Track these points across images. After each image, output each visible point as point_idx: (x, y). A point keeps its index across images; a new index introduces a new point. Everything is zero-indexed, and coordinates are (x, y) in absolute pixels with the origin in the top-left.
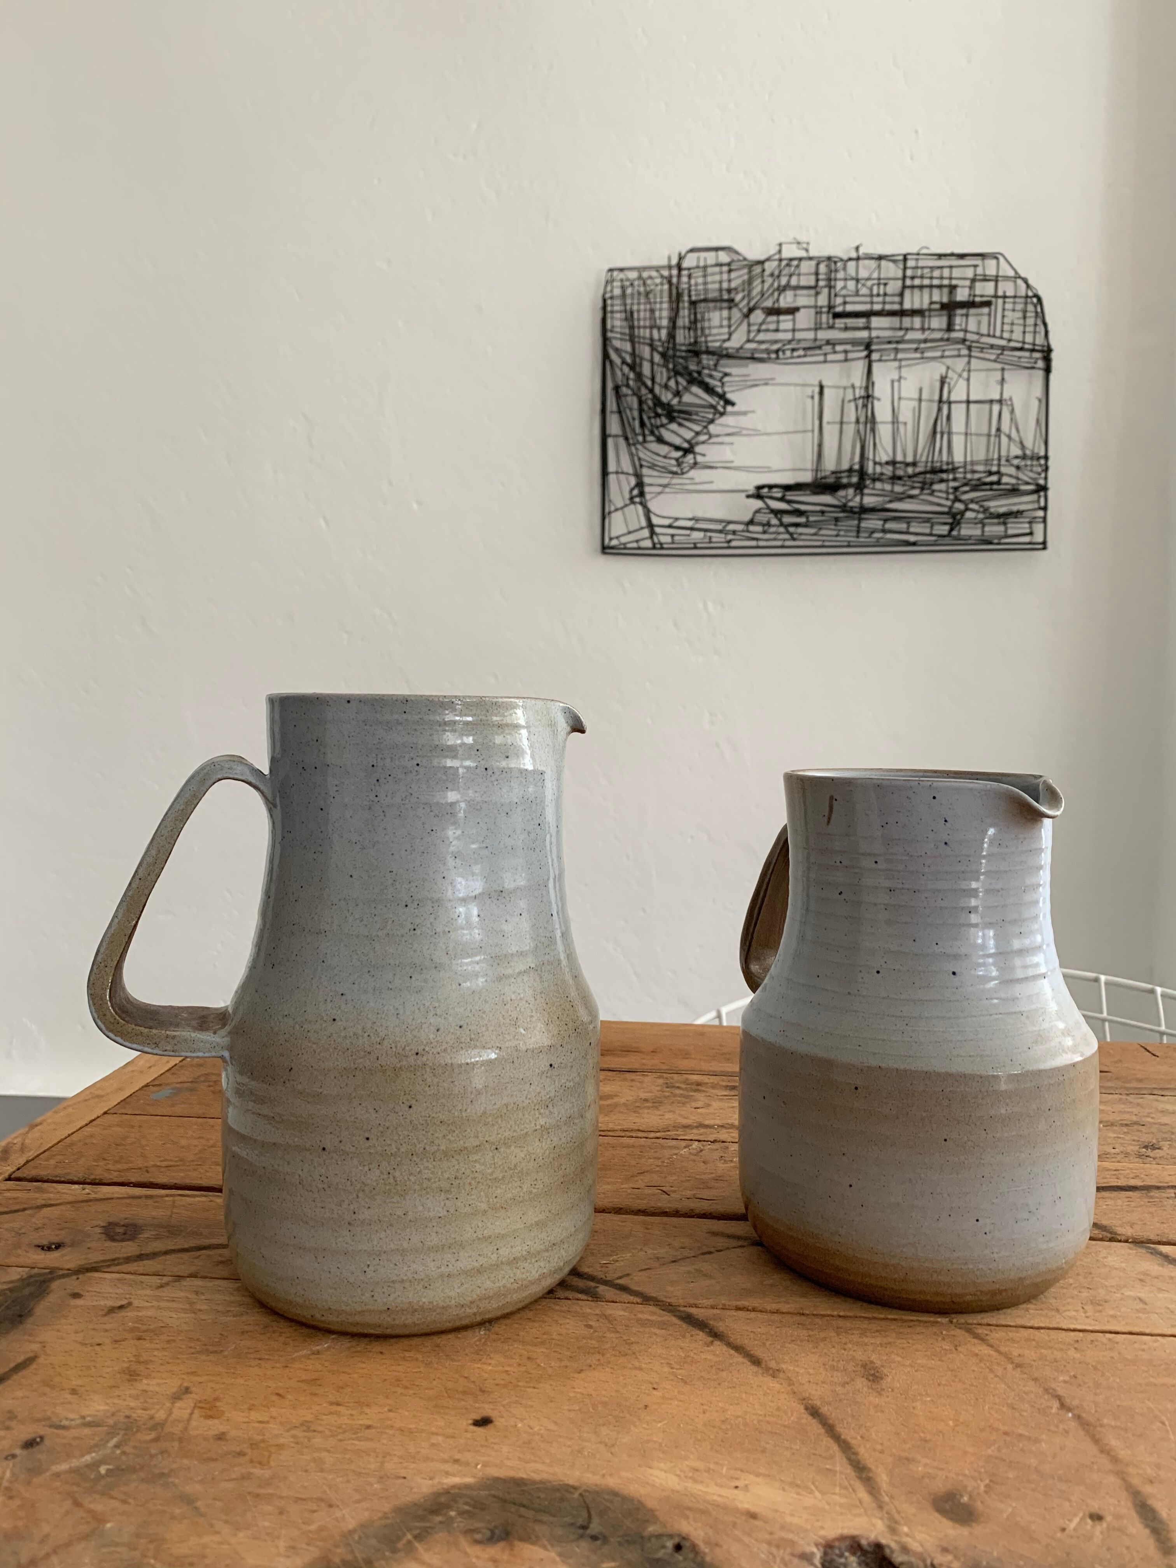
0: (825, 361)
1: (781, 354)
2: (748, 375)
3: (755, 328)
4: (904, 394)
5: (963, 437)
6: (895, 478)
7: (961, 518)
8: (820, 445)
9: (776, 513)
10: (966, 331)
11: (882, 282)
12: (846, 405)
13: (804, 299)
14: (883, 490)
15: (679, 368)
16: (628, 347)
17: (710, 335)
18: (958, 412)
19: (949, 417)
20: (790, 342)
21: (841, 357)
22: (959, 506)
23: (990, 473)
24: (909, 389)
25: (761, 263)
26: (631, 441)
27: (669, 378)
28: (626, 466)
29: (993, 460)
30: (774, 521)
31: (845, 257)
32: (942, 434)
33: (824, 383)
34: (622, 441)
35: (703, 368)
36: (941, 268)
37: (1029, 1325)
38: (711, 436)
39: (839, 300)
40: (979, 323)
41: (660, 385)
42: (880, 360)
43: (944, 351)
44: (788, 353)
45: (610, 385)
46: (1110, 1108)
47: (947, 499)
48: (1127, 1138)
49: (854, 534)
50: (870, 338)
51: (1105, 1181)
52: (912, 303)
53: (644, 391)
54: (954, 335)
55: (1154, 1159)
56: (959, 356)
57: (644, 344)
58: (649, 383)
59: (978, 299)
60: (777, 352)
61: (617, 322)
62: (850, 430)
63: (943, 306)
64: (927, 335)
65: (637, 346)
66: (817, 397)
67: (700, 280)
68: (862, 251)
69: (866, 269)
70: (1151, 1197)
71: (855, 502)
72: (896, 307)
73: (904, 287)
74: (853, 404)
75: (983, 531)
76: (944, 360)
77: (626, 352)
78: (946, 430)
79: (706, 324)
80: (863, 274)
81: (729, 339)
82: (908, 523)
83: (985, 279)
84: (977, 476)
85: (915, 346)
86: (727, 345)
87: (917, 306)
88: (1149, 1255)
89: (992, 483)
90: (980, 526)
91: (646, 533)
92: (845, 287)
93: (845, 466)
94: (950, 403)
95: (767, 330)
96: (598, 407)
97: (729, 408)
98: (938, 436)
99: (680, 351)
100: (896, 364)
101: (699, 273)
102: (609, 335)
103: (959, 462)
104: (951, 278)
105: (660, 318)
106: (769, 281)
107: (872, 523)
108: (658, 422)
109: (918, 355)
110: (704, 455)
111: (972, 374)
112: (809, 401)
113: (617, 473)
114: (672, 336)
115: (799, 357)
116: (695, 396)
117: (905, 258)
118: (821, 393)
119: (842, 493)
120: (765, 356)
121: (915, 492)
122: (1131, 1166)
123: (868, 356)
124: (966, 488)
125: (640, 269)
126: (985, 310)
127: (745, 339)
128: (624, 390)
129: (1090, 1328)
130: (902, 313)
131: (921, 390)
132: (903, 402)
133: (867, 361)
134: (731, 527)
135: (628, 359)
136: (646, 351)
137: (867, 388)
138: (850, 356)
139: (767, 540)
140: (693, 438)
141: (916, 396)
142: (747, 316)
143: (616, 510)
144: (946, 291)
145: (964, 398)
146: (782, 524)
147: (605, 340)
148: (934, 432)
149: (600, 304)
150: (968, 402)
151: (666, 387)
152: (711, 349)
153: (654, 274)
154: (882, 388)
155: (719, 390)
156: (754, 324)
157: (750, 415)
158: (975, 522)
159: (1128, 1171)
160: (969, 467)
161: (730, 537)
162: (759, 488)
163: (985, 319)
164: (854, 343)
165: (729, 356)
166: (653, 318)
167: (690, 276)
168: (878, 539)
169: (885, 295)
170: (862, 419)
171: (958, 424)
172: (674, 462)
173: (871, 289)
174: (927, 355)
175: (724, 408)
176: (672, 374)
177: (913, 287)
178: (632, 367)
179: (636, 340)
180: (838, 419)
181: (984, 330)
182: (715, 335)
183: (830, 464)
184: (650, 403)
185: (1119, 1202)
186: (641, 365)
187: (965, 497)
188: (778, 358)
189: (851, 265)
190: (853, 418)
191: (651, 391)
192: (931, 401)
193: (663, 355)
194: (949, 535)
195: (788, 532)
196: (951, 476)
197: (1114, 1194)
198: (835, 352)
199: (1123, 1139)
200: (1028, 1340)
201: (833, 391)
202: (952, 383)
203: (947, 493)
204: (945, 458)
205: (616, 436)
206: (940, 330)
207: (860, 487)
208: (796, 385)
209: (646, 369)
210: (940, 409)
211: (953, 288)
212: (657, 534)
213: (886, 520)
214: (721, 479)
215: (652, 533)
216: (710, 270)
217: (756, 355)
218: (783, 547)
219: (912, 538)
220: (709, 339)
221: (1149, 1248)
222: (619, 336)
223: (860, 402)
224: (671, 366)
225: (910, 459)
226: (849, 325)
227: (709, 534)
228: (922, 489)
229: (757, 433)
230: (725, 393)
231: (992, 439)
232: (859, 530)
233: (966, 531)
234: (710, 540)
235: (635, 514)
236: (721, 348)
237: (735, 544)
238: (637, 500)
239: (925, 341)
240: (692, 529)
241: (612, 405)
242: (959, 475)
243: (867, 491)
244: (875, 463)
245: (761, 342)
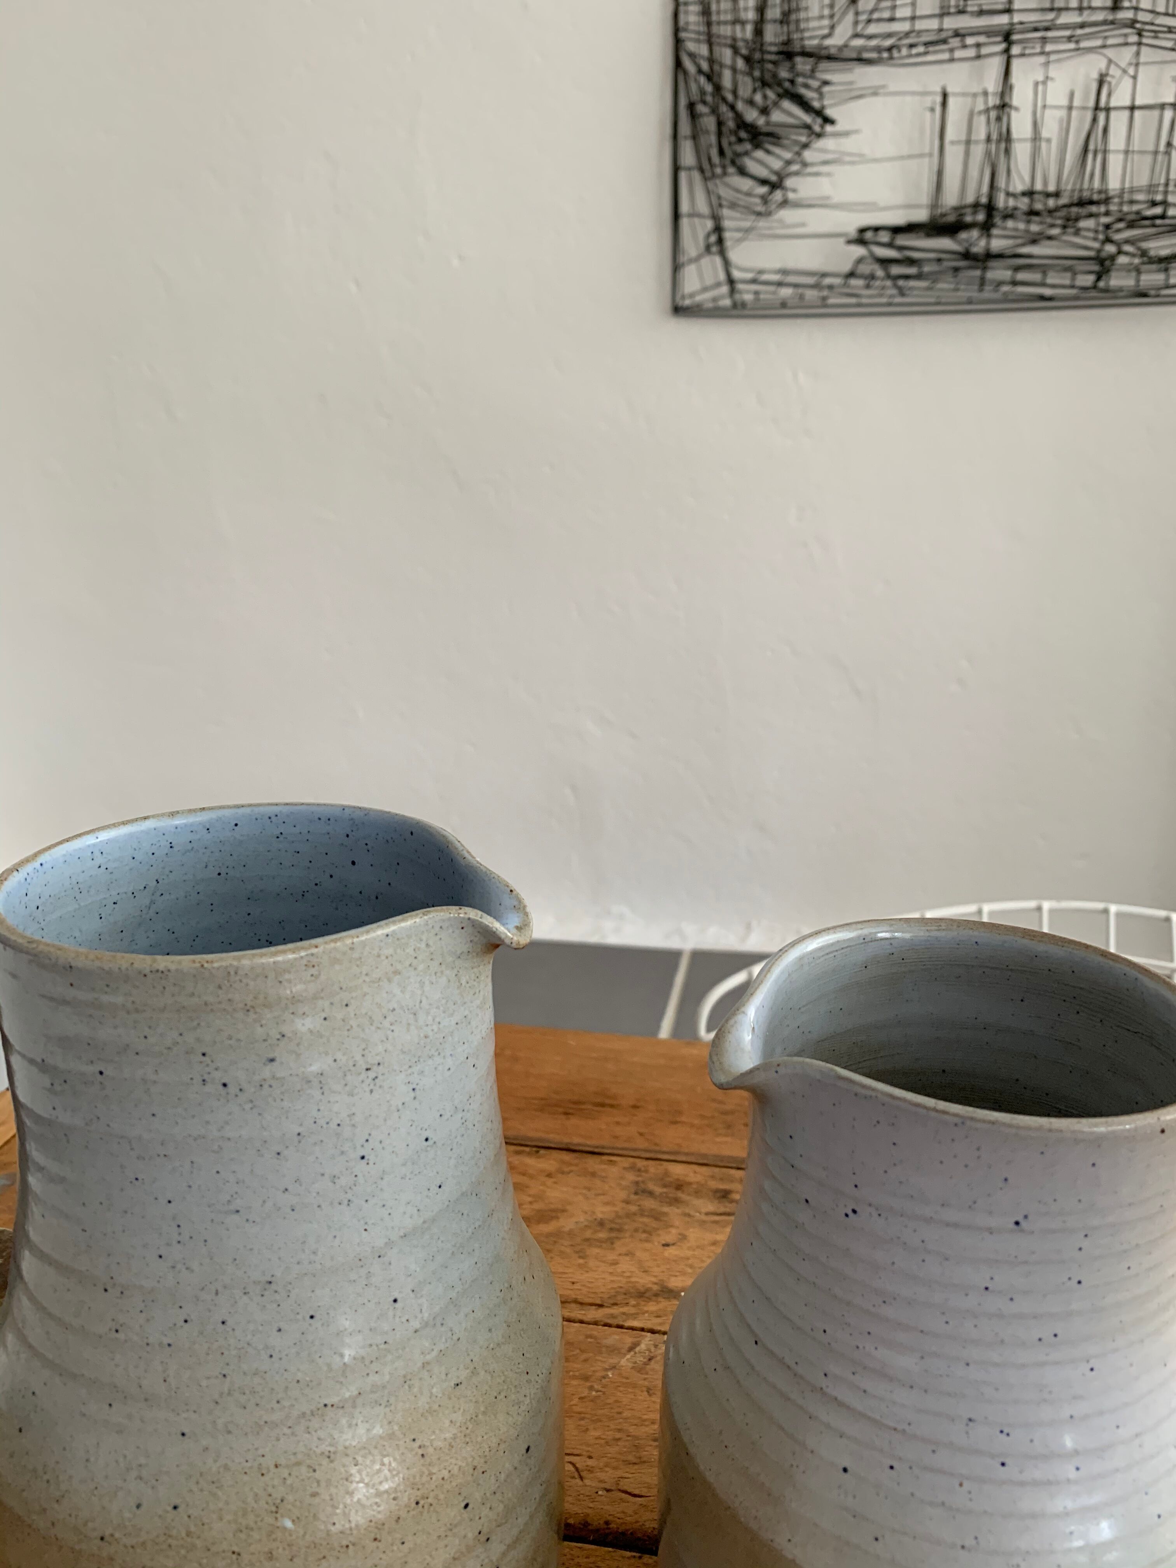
0: (952, 60)
1: (895, 54)
2: (851, 83)
3: (863, 17)
5: (1121, 157)
6: (1032, 213)
7: (1113, 265)
8: (940, 173)
9: (884, 262)
10: (1136, 9)
12: (975, 118)
14: (1016, 230)
15: (768, 77)
16: (704, 50)
17: (808, 29)
18: (1118, 122)
19: (1106, 130)
20: (907, 34)
21: (971, 53)
22: (1111, 249)
23: (1154, 204)
24: (1057, 95)
26: (708, 174)
27: (755, 91)
28: (702, 206)
29: (1159, 185)
30: (880, 273)
32: (1095, 152)
33: (949, 90)
34: (696, 175)
35: (798, 75)
38: (805, 164)
41: (742, 99)
42: (1022, 55)
43: (1106, 38)
44: (904, 51)
45: (683, 102)
47: (1095, 239)
49: (976, 287)
50: (1012, 24)
53: (724, 108)
54: (1122, 15)
56: (1126, 44)
57: (725, 45)
58: (730, 97)
60: (890, 49)
61: (691, 17)
62: (978, 151)
64: (1087, 17)
65: (716, 49)
66: (938, 109)
71: (980, 246)
74: (983, 118)
75: (1138, 281)
76: (1105, 51)
77: (702, 57)
78: (1100, 146)
79: (802, 15)
81: (829, 35)
82: (1045, 273)
84: (1135, 208)
85: (1067, 33)
86: (828, 42)
89: (1154, 217)
90: (1134, 274)
91: (725, 289)
93: (970, 199)
94: (1108, 110)
95: (879, 20)
96: (668, 130)
97: (829, 128)
98: (1090, 156)
99: (770, 53)
100: (1042, 59)
102: (683, 35)
103: (1114, 190)
105: (746, 9)
107: (999, 273)
108: (739, 148)
109: (1072, 46)
110: (794, 191)
111: (1141, 68)
112: (928, 114)
113: (691, 215)
114: (759, 32)
115: (918, 55)
116: (786, 113)
118: (944, 104)
119: (963, 235)
120: (873, 55)
121: (1055, 231)
123: (1007, 51)
124: (1121, 225)
127: (850, 33)
128: (701, 108)
131: (1072, 95)
132: (1048, 112)
133: (1005, 57)
134: (828, 281)
135: (705, 66)
136: (727, 55)
137: (1002, 95)
138: (984, 51)
139: (870, 297)
140: (784, 168)
141: (1065, 102)
143: (691, 261)
145: (1127, 103)
146: (889, 276)
147: (678, 42)
148: (1085, 150)
150: (1132, 108)
151: (751, 102)
152: (808, 50)
155: (816, 104)
156: (863, 12)
157: (853, 137)
158: (1128, 269)
160: (1126, 197)
161: (825, 293)
162: (862, 231)
164: (989, 32)
165: (830, 58)
166: (735, 10)
168: (1005, 293)
170: (994, 136)
171: (1117, 140)
172: (758, 201)
174: (1083, 44)
175: (822, 127)
176: (758, 84)
178: (709, 78)
179: (714, 40)
180: (963, 137)
182: (814, 29)
183: (951, 198)
184: (731, 124)
186: (720, 75)
187: (1117, 237)
188: (891, 58)
190: (983, 136)
191: (732, 107)
192: (1084, 108)
193: (748, 59)
194: (1095, 287)
195: (896, 286)
196: (1103, 209)
198: (965, 46)
201: (960, 99)
202: (1114, 82)
203: (1096, 231)
204: (1097, 184)
205: (689, 169)
206: (1103, 8)
207: (986, 227)
208: (913, 93)
209: (727, 79)
210: (1095, 120)
212: (740, 292)
213: (1017, 269)
215: (733, 291)
217: (866, 55)
218: (890, 304)
219: (1047, 292)
220: (807, 34)
222: (693, 36)
223: (993, 114)
224: (757, 74)
225: (1051, 188)
227: (800, 291)
228: (1064, 227)
229: (860, 159)
230: (823, 107)
231: (1160, 157)
232: (982, 282)
233: (1116, 280)
234: (801, 297)
235: (712, 266)
236: (820, 47)
237: (831, 301)
238: (714, 249)
239: (1082, 26)
240: (780, 284)
241: (685, 128)
242: (1113, 208)
243: (995, 231)
244: (1008, 194)
245: (870, 37)
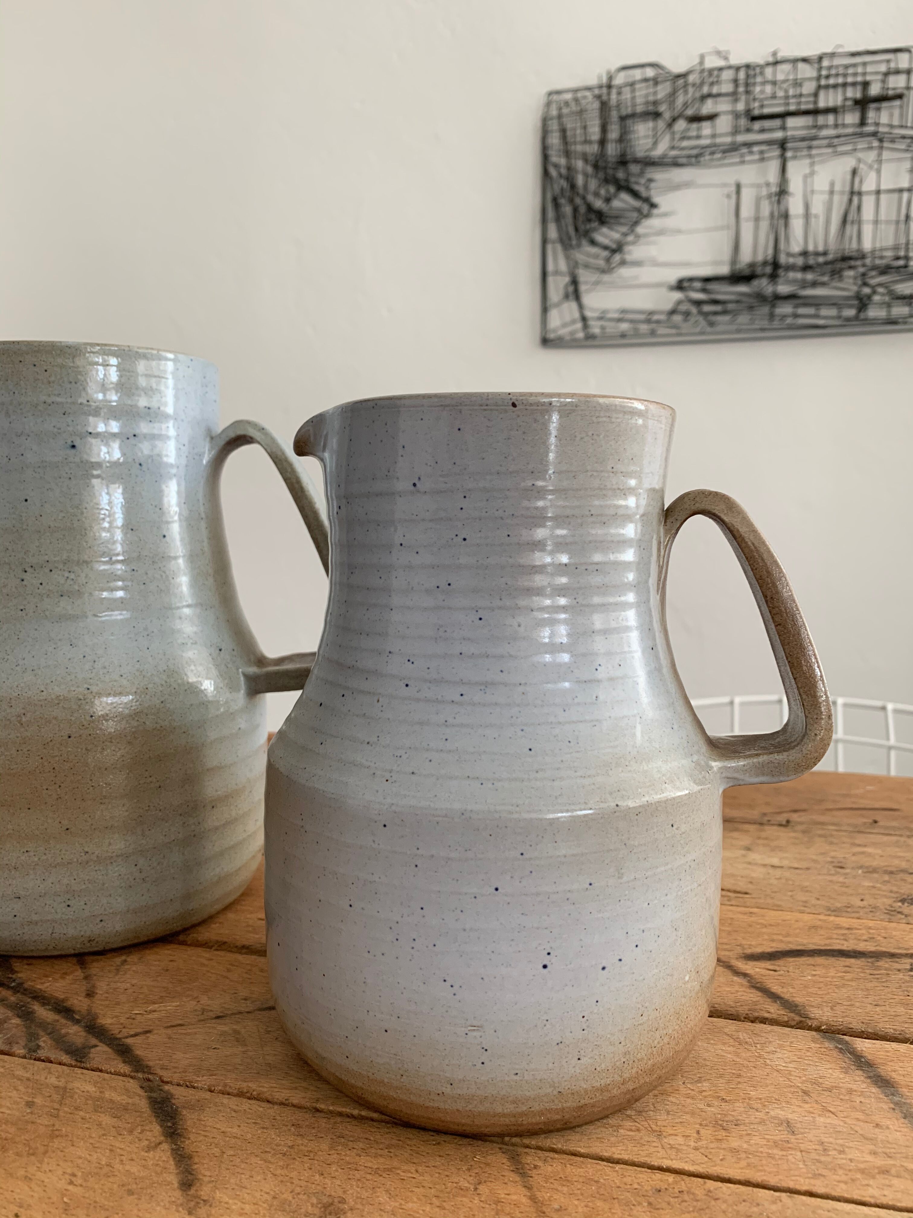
0: (743, 162)
1: (701, 159)
2: (670, 180)
3: (677, 136)
4: (816, 187)
5: (872, 225)
6: (806, 268)
7: (869, 302)
8: (737, 241)
9: (698, 303)
10: (877, 124)
11: (797, 83)
12: (762, 202)
13: (723, 106)
14: (796, 279)
15: (609, 177)
16: (563, 162)
17: (637, 145)
18: (868, 203)
19: (859, 208)
20: (709, 146)
21: (756, 157)
22: (867, 290)
23: (898, 258)
24: (821, 183)
25: (684, 75)
26: (567, 245)
27: (599, 186)
28: (563, 266)
29: (901, 244)
30: (694, 310)
31: (761, 62)
32: (852, 223)
33: (742, 182)
34: (559, 247)
35: (631, 176)
36: (854, 65)
37: (606, 1154)
38: (638, 236)
39: (757, 104)
40: (891, 115)
41: (591, 192)
42: (795, 158)
43: (855, 145)
44: (707, 158)
45: (549, 196)
46: (879, 851)
47: (855, 284)
48: (884, 888)
49: (767, 320)
50: (785, 137)
51: (828, 942)
52: (827, 100)
53: (577, 199)
54: (866, 129)
55: (906, 916)
56: (870, 148)
57: (579, 158)
58: (581, 191)
59: (891, 93)
60: (697, 156)
61: (555, 140)
62: (764, 225)
63: (857, 102)
64: (841, 131)
65: (572, 160)
66: (734, 197)
67: (629, 96)
68: (780, 56)
69: (782, 73)
70: (878, 968)
71: (769, 290)
72: (811, 107)
73: (819, 87)
74: (767, 202)
75: (889, 312)
76: (855, 153)
77: (562, 166)
78: (856, 219)
79: (634, 136)
80: (780, 77)
81: (654, 148)
82: (819, 308)
83: (897, 72)
84: (885, 261)
85: (827, 142)
86: (652, 153)
87: (831, 104)
88: (835, 1053)
89: (899, 267)
90: (886, 308)
91: (579, 325)
92: (762, 92)
93: (760, 258)
94: (860, 194)
95: (689, 138)
96: (538, 216)
97: (654, 211)
98: (849, 225)
99: (610, 162)
100: (809, 160)
101: (627, 90)
102: (549, 152)
103: (868, 249)
104: (864, 74)
105: (592, 133)
106: (691, 90)
107: (785, 309)
108: (590, 226)
109: (830, 150)
110: (630, 254)
111: (883, 165)
112: (726, 200)
113: (555, 273)
114: (602, 148)
115: (717, 159)
116: (623, 202)
117: (820, 58)
118: (738, 192)
119: (755, 283)
120: (685, 161)
121: (825, 279)
122: (871, 924)
123: (783, 155)
124: (874, 273)
125: (576, 91)
126: (897, 103)
127: (668, 146)
128: (562, 201)
129: (692, 1168)
130: (815, 112)
131: (832, 184)
132: (815, 196)
133: (781, 160)
134: (656, 317)
135: (564, 171)
136: (579, 164)
137: (781, 185)
138: (766, 155)
139: (687, 328)
140: (622, 239)
141: (827, 188)
142: (670, 125)
143: (555, 305)
144: (859, 88)
145: (873, 187)
146: (701, 313)
147: (545, 158)
148: (845, 222)
149: (539, 124)
150: (878, 192)
151: (597, 194)
152: (638, 159)
153: (588, 94)
154: (795, 184)
155: (644, 194)
156: (677, 133)
157: (672, 217)
158: (882, 304)
159: (864, 931)
160: (877, 254)
161: (653, 326)
162: (681, 281)
163: (897, 112)
164: (770, 143)
165: (653, 164)
166: (585, 134)
167: (619, 93)
168: (788, 324)
169: (801, 95)
170: (776, 214)
171: (868, 213)
172: (602, 262)
173: (786, 91)
174: (838, 149)
175: (649, 211)
176: (602, 182)
177: (827, 87)
178: (567, 180)
179: (570, 154)
180: (753, 215)
181: (896, 122)
182: (641, 145)
183: (746, 257)
184: (583, 210)
185: (832, 972)
186: (575, 178)
187: (873, 282)
188: (698, 162)
189: (769, 71)
190: (767, 214)
191: (584, 198)
192: (842, 193)
193: (596, 166)
194: (856, 318)
195: (706, 320)
196: (859, 263)
197: (832, 960)
198: (751, 153)
199: (879, 889)
200: (589, 1181)
201: (750, 189)
202: (864, 174)
203: (856, 278)
204: (854, 245)
205: (554, 242)
206: (853, 125)
207: (773, 277)
208: (715, 185)
209: (580, 180)
210: (850, 201)
211: (866, 85)
212: (591, 327)
213: (797, 307)
214: (647, 274)
215: (586, 326)
216: (637, 86)
217: (680, 161)
218: (703, 334)
219: (821, 322)
220: (636, 148)
221: (840, 1041)
222: (556, 152)
223: (775, 199)
224: (601, 175)
225: (821, 249)
226: (766, 128)
227: (635, 325)
228: (832, 276)
229: (679, 231)
230: (649, 196)
231: (901, 226)
232: (772, 316)
233: (872, 313)
234: (636, 330)
235: (570, 309)
236: (646, 157)
237: (659, 332)
238: (572, 297)
239: (838, 137)
240: (620, 320)
241: (551, 214)
242: (868, 261)
243: (780, 280)
244: (789, 255)
245: (683, 149)
